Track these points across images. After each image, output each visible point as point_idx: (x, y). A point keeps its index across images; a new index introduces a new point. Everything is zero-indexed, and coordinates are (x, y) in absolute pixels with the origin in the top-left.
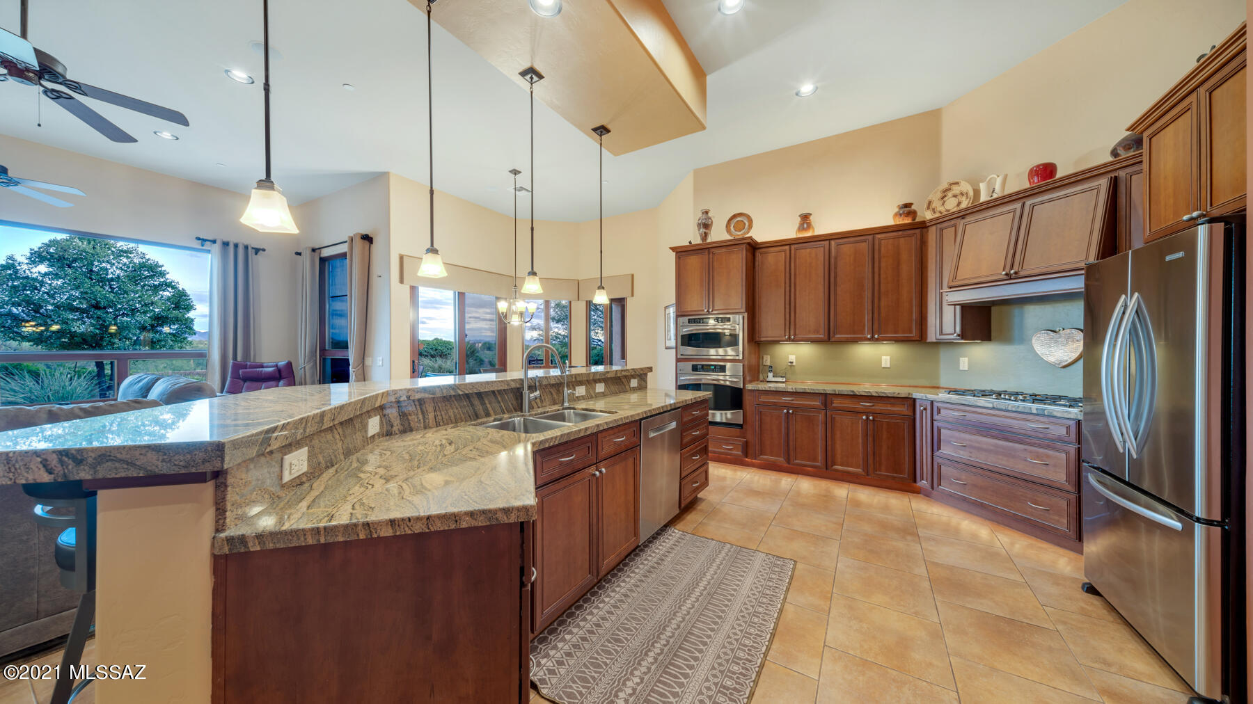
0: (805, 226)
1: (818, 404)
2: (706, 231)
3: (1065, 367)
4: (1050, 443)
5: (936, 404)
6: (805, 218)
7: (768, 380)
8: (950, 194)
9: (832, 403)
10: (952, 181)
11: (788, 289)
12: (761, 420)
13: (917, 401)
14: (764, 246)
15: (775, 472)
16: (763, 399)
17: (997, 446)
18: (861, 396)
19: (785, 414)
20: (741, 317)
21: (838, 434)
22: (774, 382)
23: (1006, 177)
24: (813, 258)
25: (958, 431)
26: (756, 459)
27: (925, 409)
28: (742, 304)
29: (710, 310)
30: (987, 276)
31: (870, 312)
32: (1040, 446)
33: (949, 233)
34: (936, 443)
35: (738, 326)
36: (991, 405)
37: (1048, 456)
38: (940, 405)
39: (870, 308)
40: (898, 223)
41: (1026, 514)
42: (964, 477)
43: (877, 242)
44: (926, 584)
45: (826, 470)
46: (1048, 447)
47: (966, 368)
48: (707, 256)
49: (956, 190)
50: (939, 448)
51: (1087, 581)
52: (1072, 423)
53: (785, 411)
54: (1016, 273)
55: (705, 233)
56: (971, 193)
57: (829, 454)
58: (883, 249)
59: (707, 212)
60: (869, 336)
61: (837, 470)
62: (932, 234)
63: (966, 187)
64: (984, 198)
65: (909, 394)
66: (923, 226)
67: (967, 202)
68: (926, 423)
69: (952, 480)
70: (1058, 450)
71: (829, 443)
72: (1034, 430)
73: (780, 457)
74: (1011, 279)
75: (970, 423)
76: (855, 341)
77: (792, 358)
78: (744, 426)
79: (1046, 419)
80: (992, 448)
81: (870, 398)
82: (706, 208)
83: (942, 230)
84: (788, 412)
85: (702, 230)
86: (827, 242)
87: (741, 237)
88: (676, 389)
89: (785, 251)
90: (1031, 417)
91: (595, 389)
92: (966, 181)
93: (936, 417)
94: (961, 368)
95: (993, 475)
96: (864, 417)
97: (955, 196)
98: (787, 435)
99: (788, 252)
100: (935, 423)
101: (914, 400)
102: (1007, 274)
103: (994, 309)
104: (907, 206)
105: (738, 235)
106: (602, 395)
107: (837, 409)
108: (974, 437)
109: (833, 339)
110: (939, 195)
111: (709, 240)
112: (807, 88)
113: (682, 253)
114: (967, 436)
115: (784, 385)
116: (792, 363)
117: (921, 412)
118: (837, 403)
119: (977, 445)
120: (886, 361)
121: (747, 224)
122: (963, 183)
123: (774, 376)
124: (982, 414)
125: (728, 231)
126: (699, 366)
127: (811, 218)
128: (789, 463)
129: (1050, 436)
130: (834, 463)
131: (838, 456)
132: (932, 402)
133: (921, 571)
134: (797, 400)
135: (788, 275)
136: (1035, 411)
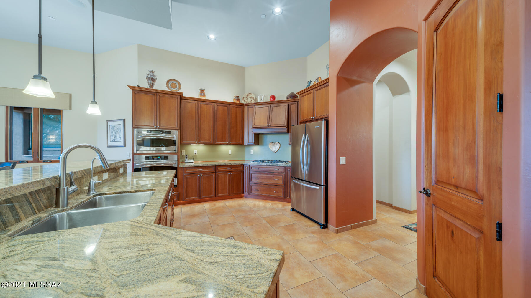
0: (203, 94)
1: (213, 170)
2: (153, 82)
3: (276, 152)
4: (279, 173)
5: (250, 166)
6: (202, 91)
7: (186, 162)
8: (249, 97)
9: (218, 169)
10: (250, 93)
11: (197, 120)
12: (187, 181)
13: (245, 166)
14: (186, 98)
15: (193, 204)
16: (188, 171)
17: (267, 177)
18: (228, 165)
19: (199, 176)
20: (177, 131)
21: (220, 182)
22: (190, 163)
23: (264, 96)
24: (207, 109)
25: (257, 174)
26: (184, 200)
27: (247, 168)
28: (177, 125)
29: (158, 126)
30: (263, 125)
31: (228, 133)
32: (277, 175)
33: (251, 109)
34: (250, 179)
35: (175, 136)
36: (266, 165)
37: (279, 177)
38: (252, 166)
39: (228, 132)
40: (235, 102)
41: (273, 195)
42: (258, 188)
43: (230, 107)
44: (268, 225)
45: (216, 197)
46: (279, 175)
47: (252, 154)
48: (156, 97)
49: (250, 96)
50: (251, 180)
51: (292, 208)
52: (284, 167)
53: (199, 175)
54: (270, 125)
55: (152, 83)
56: (255, 98)
57: (217, 190)
58: (232, 111)
59: (153, 72)
60: (228, 143)
61: (219, 196)
62: (246, 108)
63: (253, 96)
64: (259, 101)
65: (242, 163)
66: (243, 105)
67: (254, 100)
68: (247, 172)
69: (255, 189)
70: (281, 175)
71: (217, 186)
72: (276, 170)
73: (196, 196)
74: (269, 127)
75: (260, 171)
76: (221, 144)
77: (196, 151)
78: (177, 186)
79: (278, 167)
80: (266, 177)
81: (231, 166)
82: (153, 70)
83: (249, 108)
84: (200, 175)
85: (150, 81)
86: (213, 103)
87: (175, 91)
88: (132, 171)
89: (196, 103)
90: (275, 167)
91: (103, 177)
92: (253, 94)
93: (250, 170)
94: (251, 154)
95: (266, 185)
96: (229, 173)
97: (250, 98)
98: (200, 185)
99: (197, 104)
100: (250, 172)
101: (244, 165)
102: (268, 125)
103: (260, 135)
104: (238, 97)
105: (173, 90)
106: (106, 181)
107: (220, 172)
108: (261, 175)
109: (215, 144)
110: (246, 96)
111: (154, 88)
112: (212, 37)
113: (137, 91)
114: (259, 175)
115: (193, 164)
116: (196, 153)
117: (246, 169)
118: (220, 169)
119: (262, 177)
120: (230, 152)
121: (178, 86)
122: (252, 94)
123: (188, 160)
124: (263, 167)
125: (168, 87)
126: (150, 157)
127: (205, 91)
128: (200, 198)
129: (279, 172)
130: (218, 194)
131: (220, 190)
132: (249, 165)
133: (264, 221)
134: (203, 170)
135: (197, 114)
136: (276, 165)
